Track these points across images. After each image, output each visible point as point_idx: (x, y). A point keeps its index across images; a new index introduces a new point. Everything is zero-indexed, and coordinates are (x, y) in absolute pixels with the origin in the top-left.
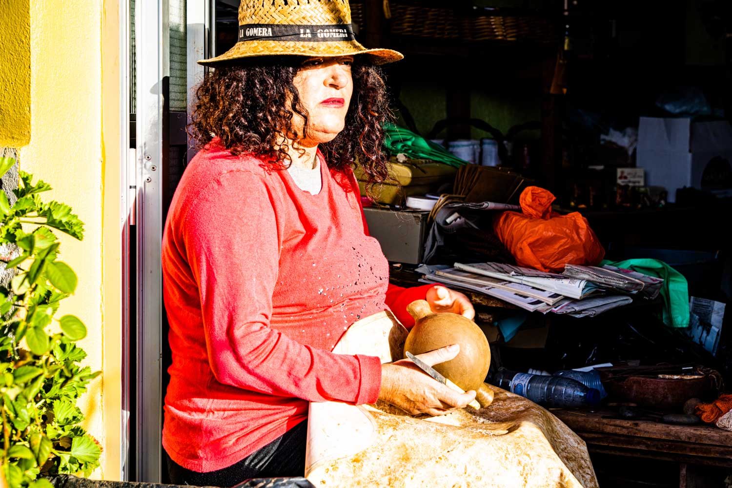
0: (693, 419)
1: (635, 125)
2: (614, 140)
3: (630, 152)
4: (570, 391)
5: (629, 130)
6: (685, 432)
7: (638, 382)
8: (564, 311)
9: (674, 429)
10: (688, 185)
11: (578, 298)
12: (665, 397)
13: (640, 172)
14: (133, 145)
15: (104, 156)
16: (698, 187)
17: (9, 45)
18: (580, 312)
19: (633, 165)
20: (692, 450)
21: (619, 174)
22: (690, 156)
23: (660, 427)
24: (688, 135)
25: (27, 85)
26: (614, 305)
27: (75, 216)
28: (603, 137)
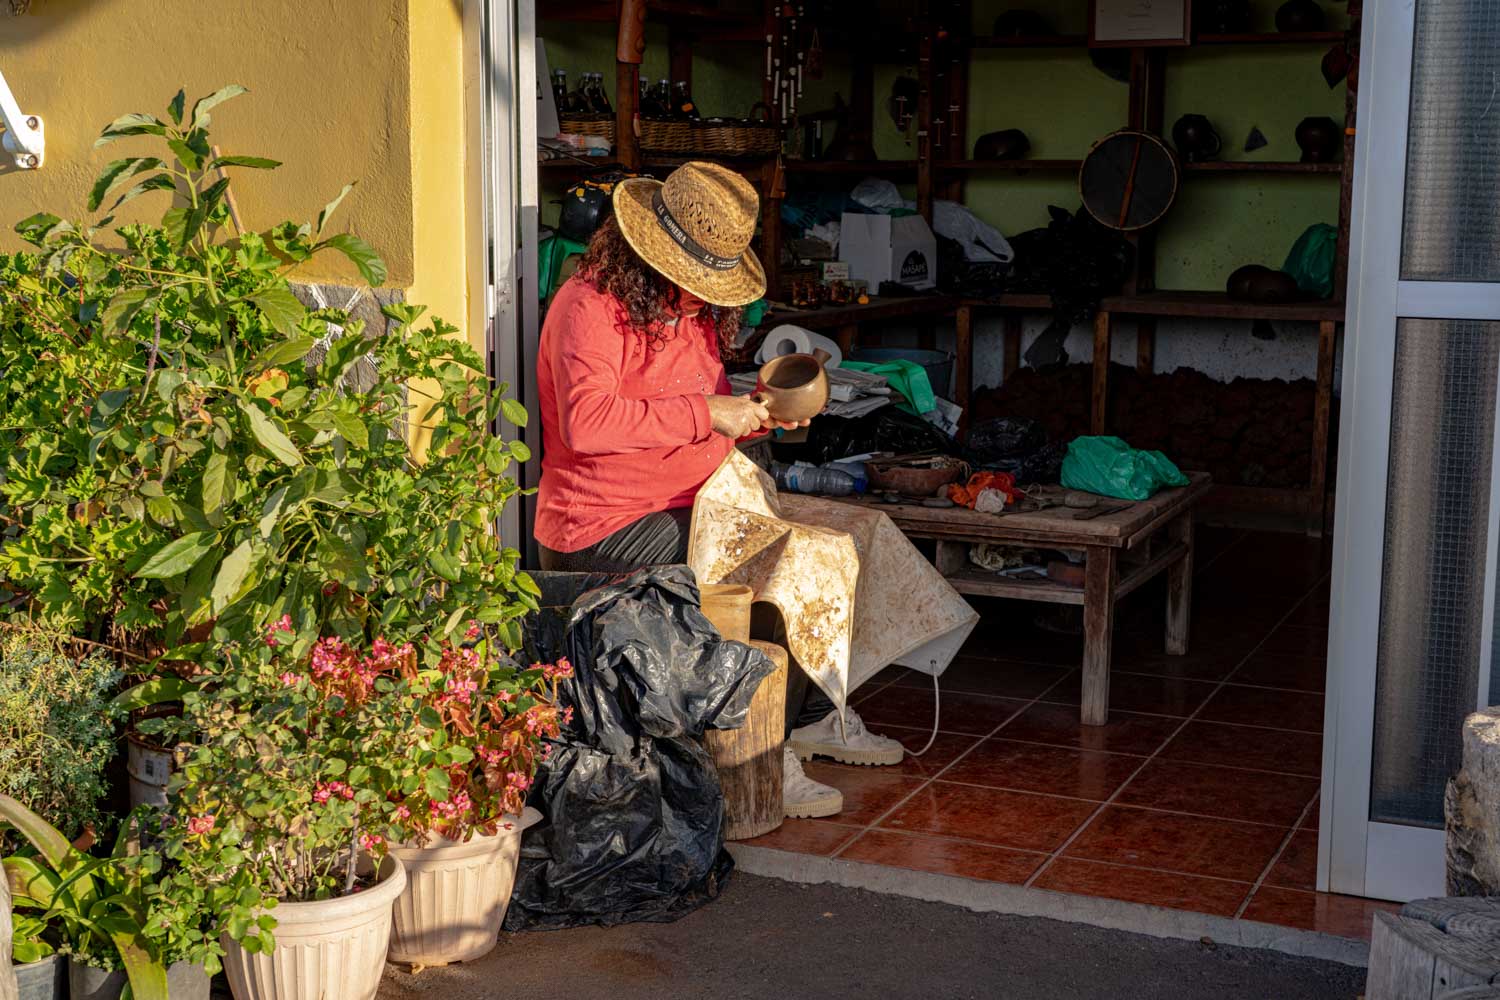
0: (949, 503)
1: (838, 220)
2: (818, 235)
3: (834, 247)
4: (840, 481)
5: (831, 225)
6: (943, 515)
7: (900, 473)
8: (838, 413)
9: (934, 512)
10: (890, 279)
11: (846, 400)
12: (922, 484)
13: (844, 266)
14: (491, 282)
15: (469, 293)
16: (898, 280)
17: (392, 199)
18: (851, 413)
19: (836, 259)
20: (949, 528)
21: (826, 268)
22: (890, 250)
23: (921, 510)
24: (889, 231)
25: (409, 234)
26: (877, 406)
27: (475, 353)
28: (808, 232)
